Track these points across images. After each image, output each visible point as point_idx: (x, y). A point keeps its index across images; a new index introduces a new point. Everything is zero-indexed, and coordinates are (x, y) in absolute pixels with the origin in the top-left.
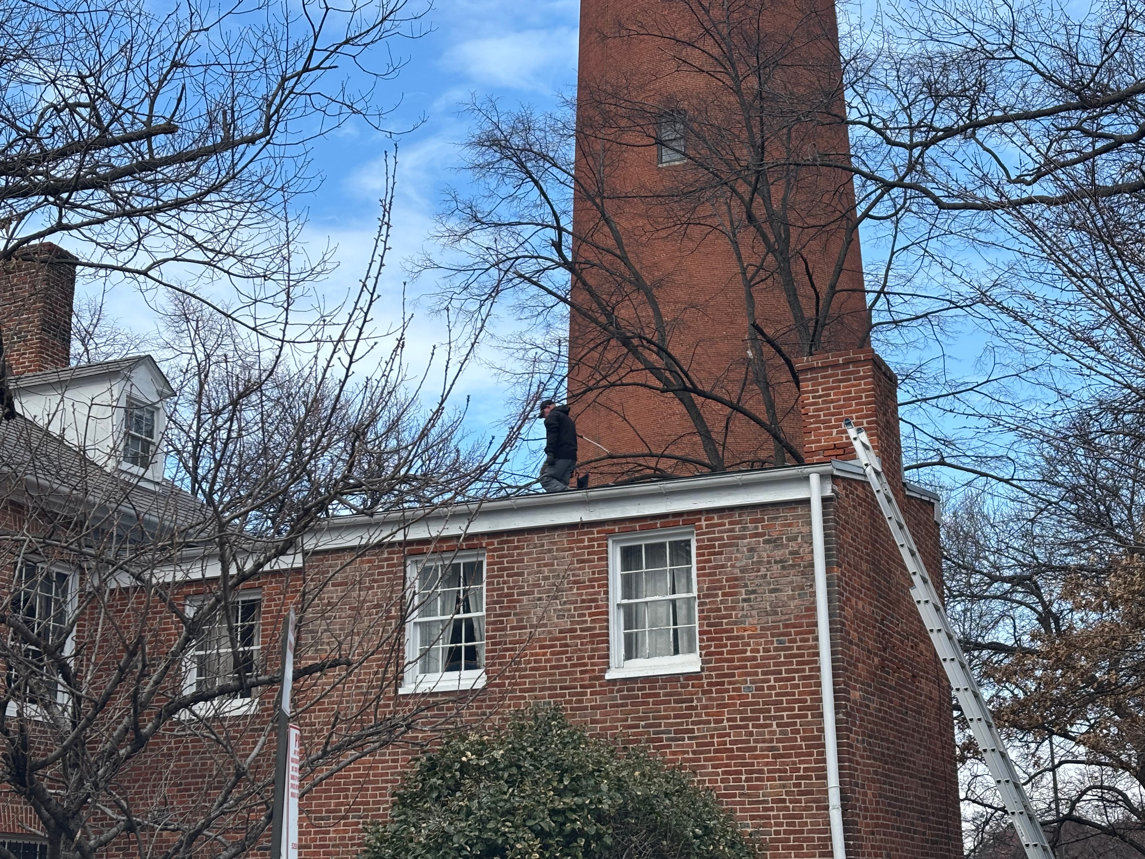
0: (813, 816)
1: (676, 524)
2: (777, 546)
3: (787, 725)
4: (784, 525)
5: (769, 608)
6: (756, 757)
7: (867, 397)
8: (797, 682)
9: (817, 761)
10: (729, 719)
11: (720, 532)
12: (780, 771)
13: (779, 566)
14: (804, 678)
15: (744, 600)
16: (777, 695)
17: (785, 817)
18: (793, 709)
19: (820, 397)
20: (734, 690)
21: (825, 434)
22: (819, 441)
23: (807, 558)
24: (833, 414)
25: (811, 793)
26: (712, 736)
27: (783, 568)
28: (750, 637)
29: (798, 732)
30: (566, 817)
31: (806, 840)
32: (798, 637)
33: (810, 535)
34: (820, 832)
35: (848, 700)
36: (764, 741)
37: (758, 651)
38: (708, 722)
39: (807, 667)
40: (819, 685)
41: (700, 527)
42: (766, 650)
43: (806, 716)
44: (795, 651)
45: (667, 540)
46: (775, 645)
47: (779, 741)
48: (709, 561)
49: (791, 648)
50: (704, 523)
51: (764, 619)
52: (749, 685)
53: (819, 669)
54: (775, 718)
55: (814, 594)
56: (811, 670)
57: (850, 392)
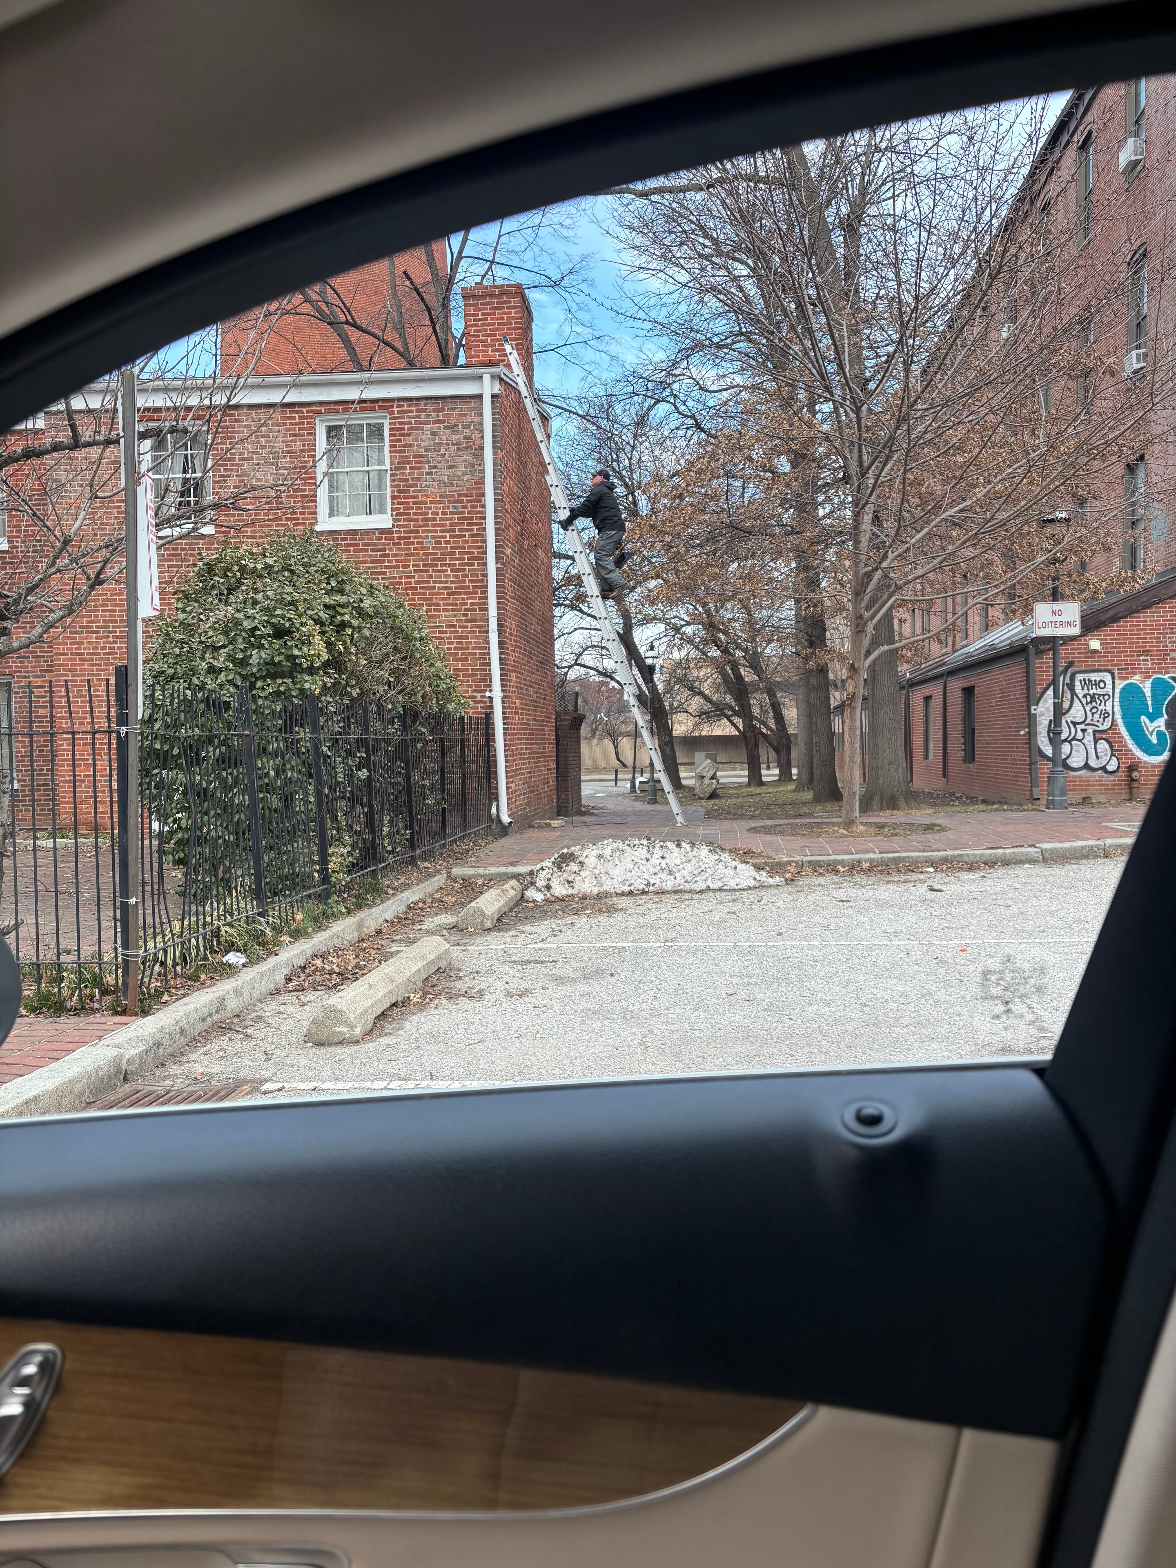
0: (476, 637)
1: (372, 409)
2: (454, 432)
3: (458, 570)
4: (460, 415)
5: (446, 481)
6: (435, 594)
7: (516, 323)
8: (467, 538)
9: (480, 598)
10: (414, 565)
11: (409, 417)
12: (452, 604)
13: (456, 447)
14: (473, 536)
15: (428, 473)
16: (452, 548)
17: (455, 638)
18: (463, 559)
19: (480, 320)
20: (418, 543)
21: (483, 351)
22: (478, 356)
23: (478, 442)
24: (489, 335)
25: (475, 621)
26: (401, 578)
27: (459, 449)
28: (431, 502)
29: (467, 576)
30: (336, 611)
31: (470, 654)
32: (469, 505)
33: (481, 424)
34: (480, 648)
35: (505, 553)
36: (441, 582)
37: (437, 514)
38: (398, 567)
39: (475, 528)
40: (485, 541)
41: (392, 413)
42: (444, 513)
43: (473, 564)
44: (466, 515)
45: (364, 422)
46: (451, 510)
47: (452, 582)
48: (400, 441)
49: (463, 513)
50: (395, 409)
51: (443, 489)
52: (430, 539)
53: (485, 529)
54: (450, 565)
55: (482, 471)
56: (478, 530)
57: (503, 318)
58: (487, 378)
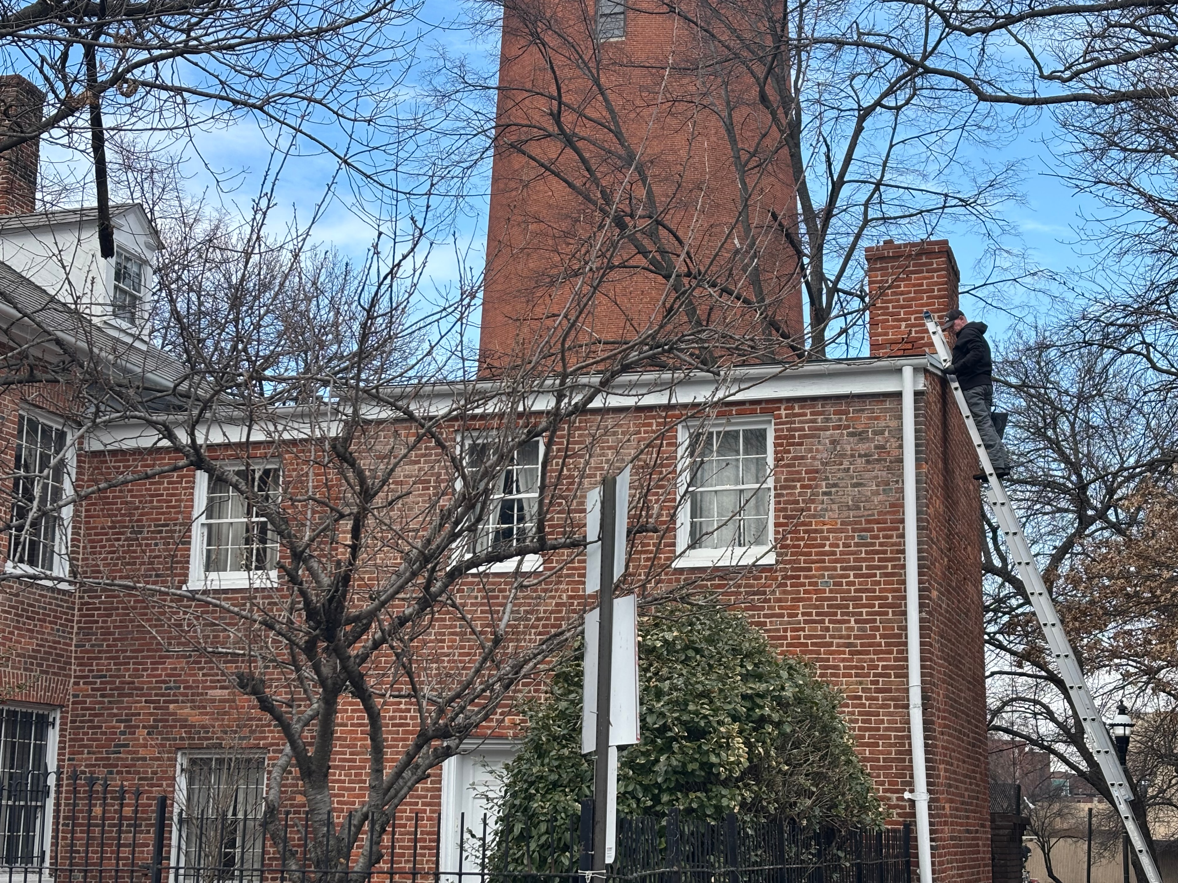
0: (890, 714)
1: (753, 412)
2: (862, 439)
3: (866, 621)
4: (870, 418)
5: (850, 503)
6: (832, 653)
7: (939, 290)
8: (878, 579)
9: (896, 659)
10: (804, 614)
11: (800, 422)
12: (856, 667)
13: (864, 459)
14: (886, 575)
15: (825, 494)
16: (856, 591)
17: (860, 714)
18: (873, 606)
19: (889, 288)
20: (810, 584)
21: (893, 327)
22: (887, 334)
23: (895, 453)
24: (902, 307)
25: (889, 691)
26: (785, 630)
27: (868, 462)
28: (829, 531)
29: (877, 629)
31: (882, 737)
32: (881, 534)
33: (900, 429)
34: (897, 730)
35: (930, 599)
36: (841, 637)
37: (838, 546)
38: (782, 616)
39: (890, 564)
40: (904, 582)
41: (779, 417)
42: (846, 545)
43: (887, 613)
44: (877, 548)
45: (741, 428)
46: (856, 540)
47: (856, 637)
48: (789, 452)
49: (873, 545)
50: (783, 412)
51: (846, 514)
52: (826, 579)
53: (904, 567)
54: (854, 614)
55: (902, 490)
56: (894, 567)
57: (922, 285)
58: (908, 372)
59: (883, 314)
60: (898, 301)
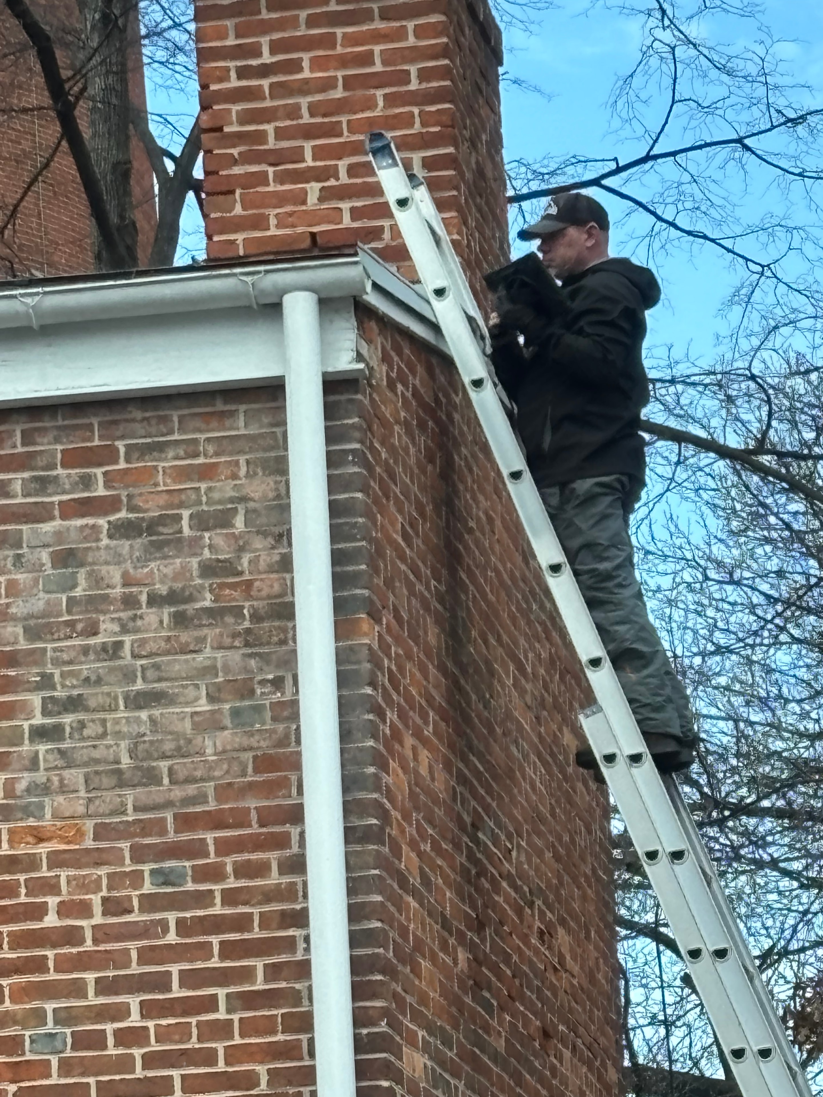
2: (159, 546)
4: (184, 474)
5: (126, 761)
7: (424, 75)
8: (221, 1015)
13: (166, 612)
14: (250, 1000)
15: (40, 734)
16: (150, 1061)
19: (264, 71)
23: (268, 585)
24: (308, 133)
27: (181, 620)
28: (57, 861)
32: (229, 862)
33: (281, 506)
35: (397, 1077)
37: (85, 910)
39: (259, 964)
42: (113, 907)
44: (218, 909)
46: (148, 888)
49: (204, 900)
51: (110, 798)
52: (50, 1027)
53: (303, 970)
56: (275, 972)
57: (367, 59)
58: (300, 311)
59: (246, 158)
60: (294, 112)
